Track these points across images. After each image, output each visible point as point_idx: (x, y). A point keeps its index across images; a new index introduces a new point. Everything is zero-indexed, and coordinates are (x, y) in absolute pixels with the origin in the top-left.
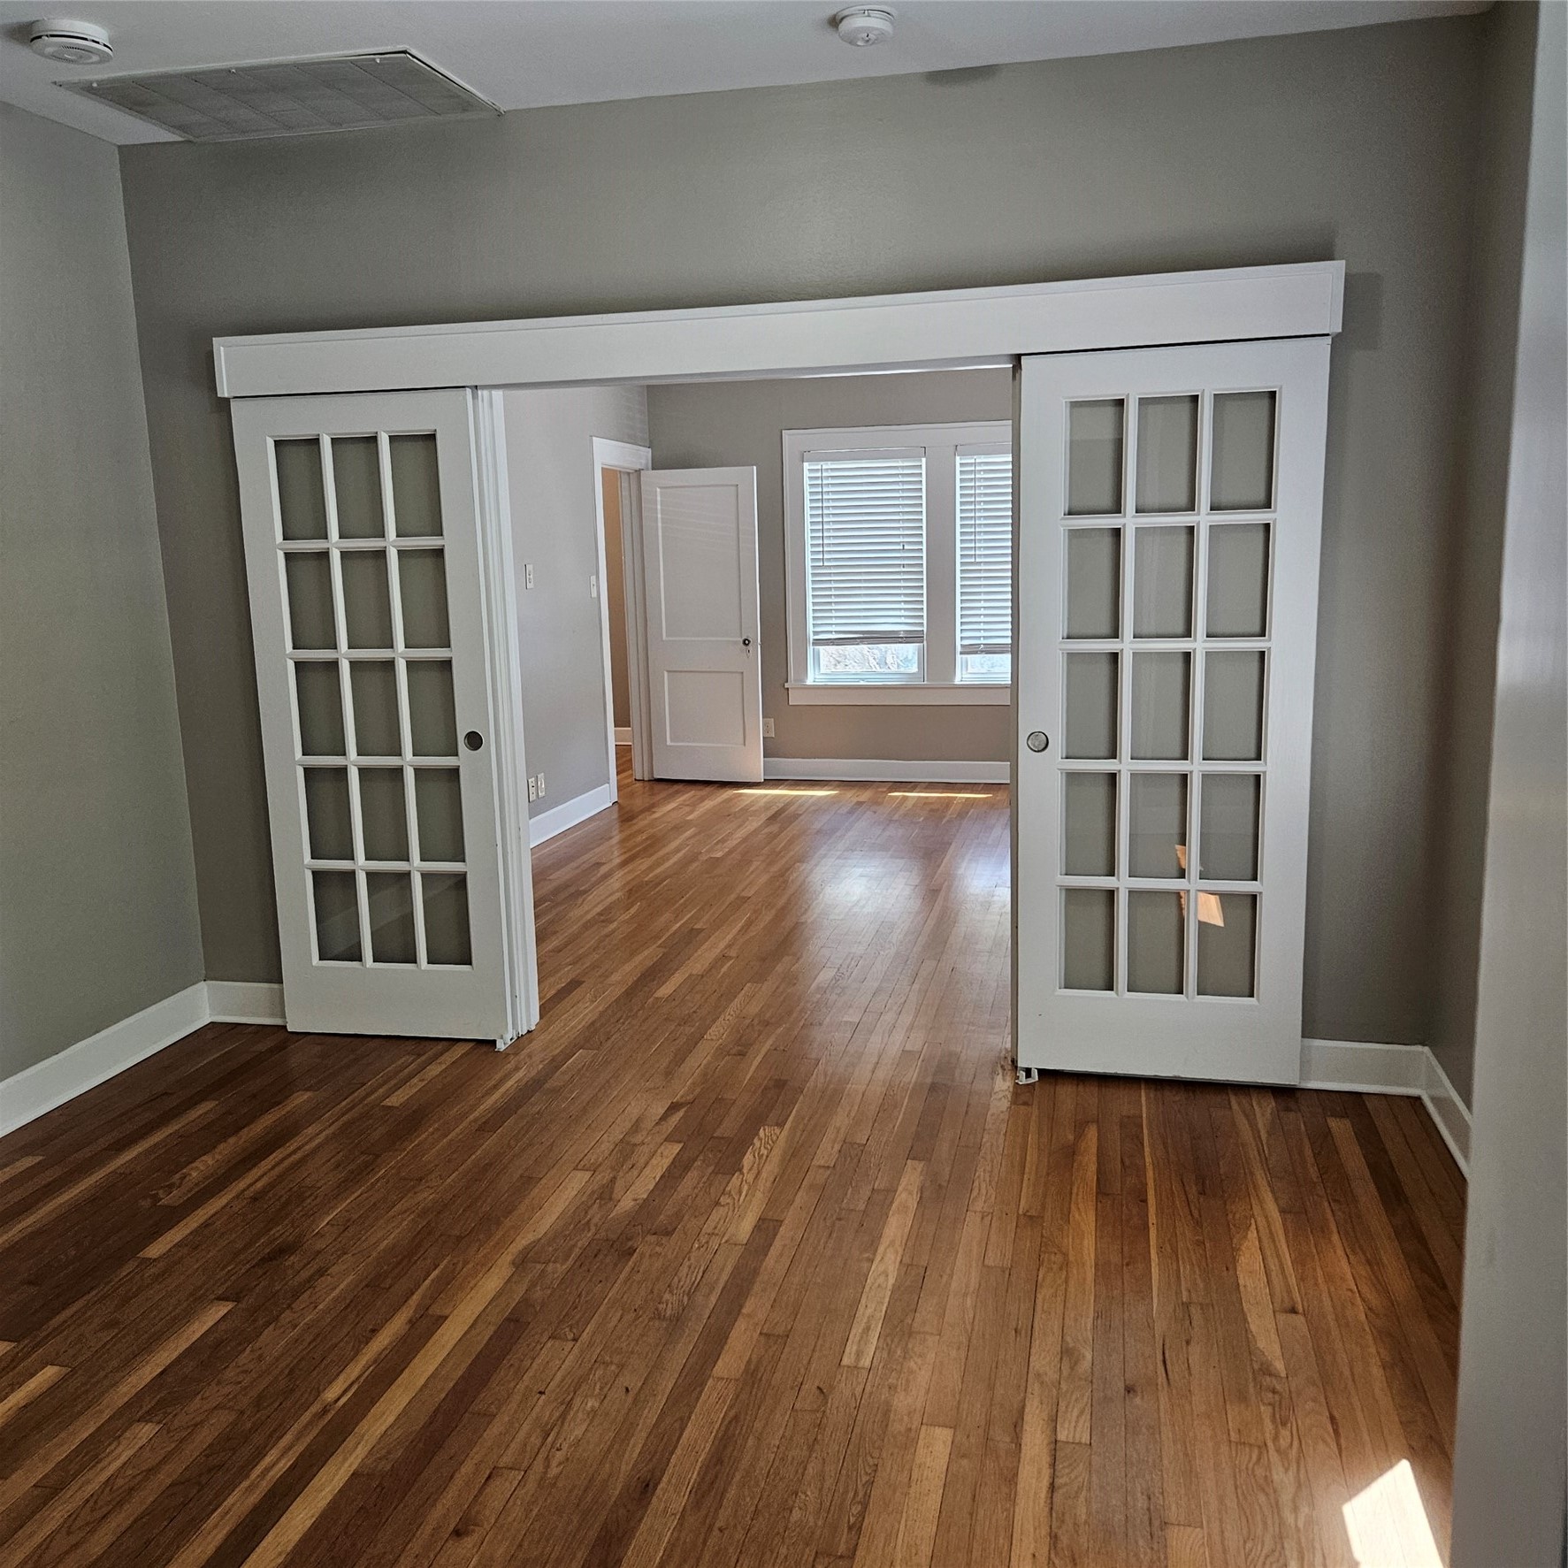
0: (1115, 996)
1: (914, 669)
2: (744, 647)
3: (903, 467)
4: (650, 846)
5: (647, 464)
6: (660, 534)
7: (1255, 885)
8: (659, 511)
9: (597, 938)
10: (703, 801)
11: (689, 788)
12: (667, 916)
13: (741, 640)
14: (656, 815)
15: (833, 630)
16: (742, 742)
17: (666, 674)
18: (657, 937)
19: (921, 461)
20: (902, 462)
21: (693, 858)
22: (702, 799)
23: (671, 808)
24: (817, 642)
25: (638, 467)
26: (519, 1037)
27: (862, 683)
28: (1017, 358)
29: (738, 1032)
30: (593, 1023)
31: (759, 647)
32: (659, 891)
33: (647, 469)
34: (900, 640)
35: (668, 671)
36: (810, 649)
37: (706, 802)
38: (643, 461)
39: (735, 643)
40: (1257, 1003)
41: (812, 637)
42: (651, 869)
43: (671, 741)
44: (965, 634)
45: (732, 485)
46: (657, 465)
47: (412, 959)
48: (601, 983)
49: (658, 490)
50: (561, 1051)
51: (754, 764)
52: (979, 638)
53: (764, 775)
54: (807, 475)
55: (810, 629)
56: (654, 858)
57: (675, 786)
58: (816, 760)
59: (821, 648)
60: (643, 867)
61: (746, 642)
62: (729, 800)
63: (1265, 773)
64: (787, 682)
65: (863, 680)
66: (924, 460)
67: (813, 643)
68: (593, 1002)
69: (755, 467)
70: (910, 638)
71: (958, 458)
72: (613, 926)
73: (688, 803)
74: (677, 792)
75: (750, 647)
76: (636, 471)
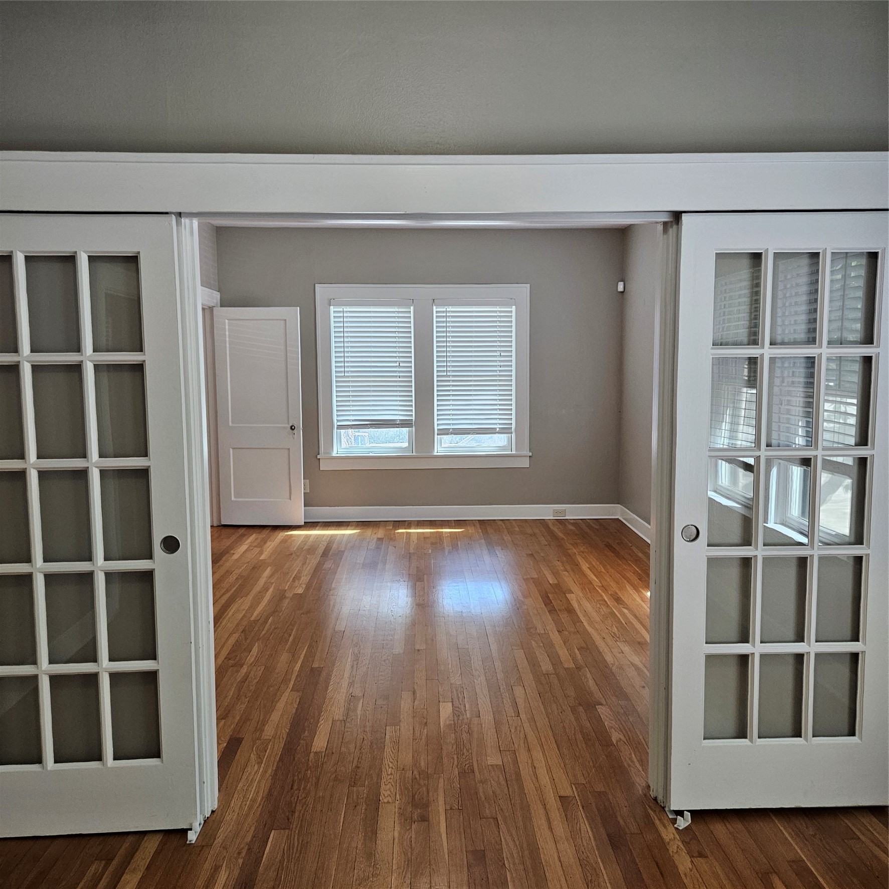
0: (749, 743)
1: (406, 445)
2: (291, 431)
3: (398, 312)
4: (242, 586)
5: (217, 303)
6: (228, 352)
7: (857, 645)
8: (227, 336)
9: (235, 685)
10: (265, 543)
11: (252, 531)
12: (284, 657)
13: (289, 427)
14: (236, 557)
15: (351, 417)
16: (289, 497)
17: (231, 450)
18: (285, 680)
19: (410, 308)
20: (398, 308)
21: (281, 596)
22: (264, 541)
23: (244, 548)
24: (340, 427)
25: (212, 304)
26: (205, 821)
27: (371, 454)
28: (677, 216)
29: (407, 789)
30: (270, 793)
31: (301, 430)
32: (269, 629)
33: (218, 307)
34: (397, 426)
35: (233, 449)
36: (335, 430)
37: (268, 543)
38: (215, 301)
39: (284, 428)
40: (859, 741)
41: (336, 424)
42: (253, 607)
43: (235, 497)
44: (439, 422)
45: (282, 320)
46: (225, 303)
47: (98, 757)
48: (259, 739)
49: (227, 321)
50: (254, 837)
51: (297, 512)
52: (449, 424)
53: (305, 519)
54: (332, 315)
55: (335, 418)
56: (250, 597)
57: (239, 530)
58: (339, 507)
59: (343, 431)
60: (246, 606)
61: (293, 428)
62: (284, 541)
63: (868, 555)
64: (319, 454)
65: (371, 452)
66: (412, 308)
67: (337, 428)
68: (260, 763)
69: (298, 308)
70: (404, 424)
71: (434, 307)
72: (244, 670)
73: (255, 544)
74: (243, 535)
75: (295, 431)
76: (209, 307)
